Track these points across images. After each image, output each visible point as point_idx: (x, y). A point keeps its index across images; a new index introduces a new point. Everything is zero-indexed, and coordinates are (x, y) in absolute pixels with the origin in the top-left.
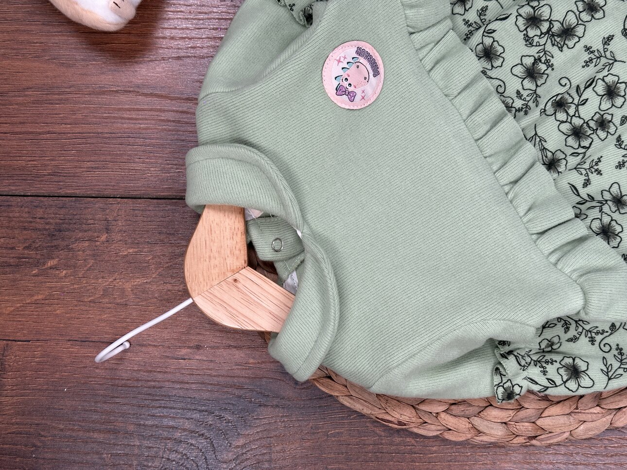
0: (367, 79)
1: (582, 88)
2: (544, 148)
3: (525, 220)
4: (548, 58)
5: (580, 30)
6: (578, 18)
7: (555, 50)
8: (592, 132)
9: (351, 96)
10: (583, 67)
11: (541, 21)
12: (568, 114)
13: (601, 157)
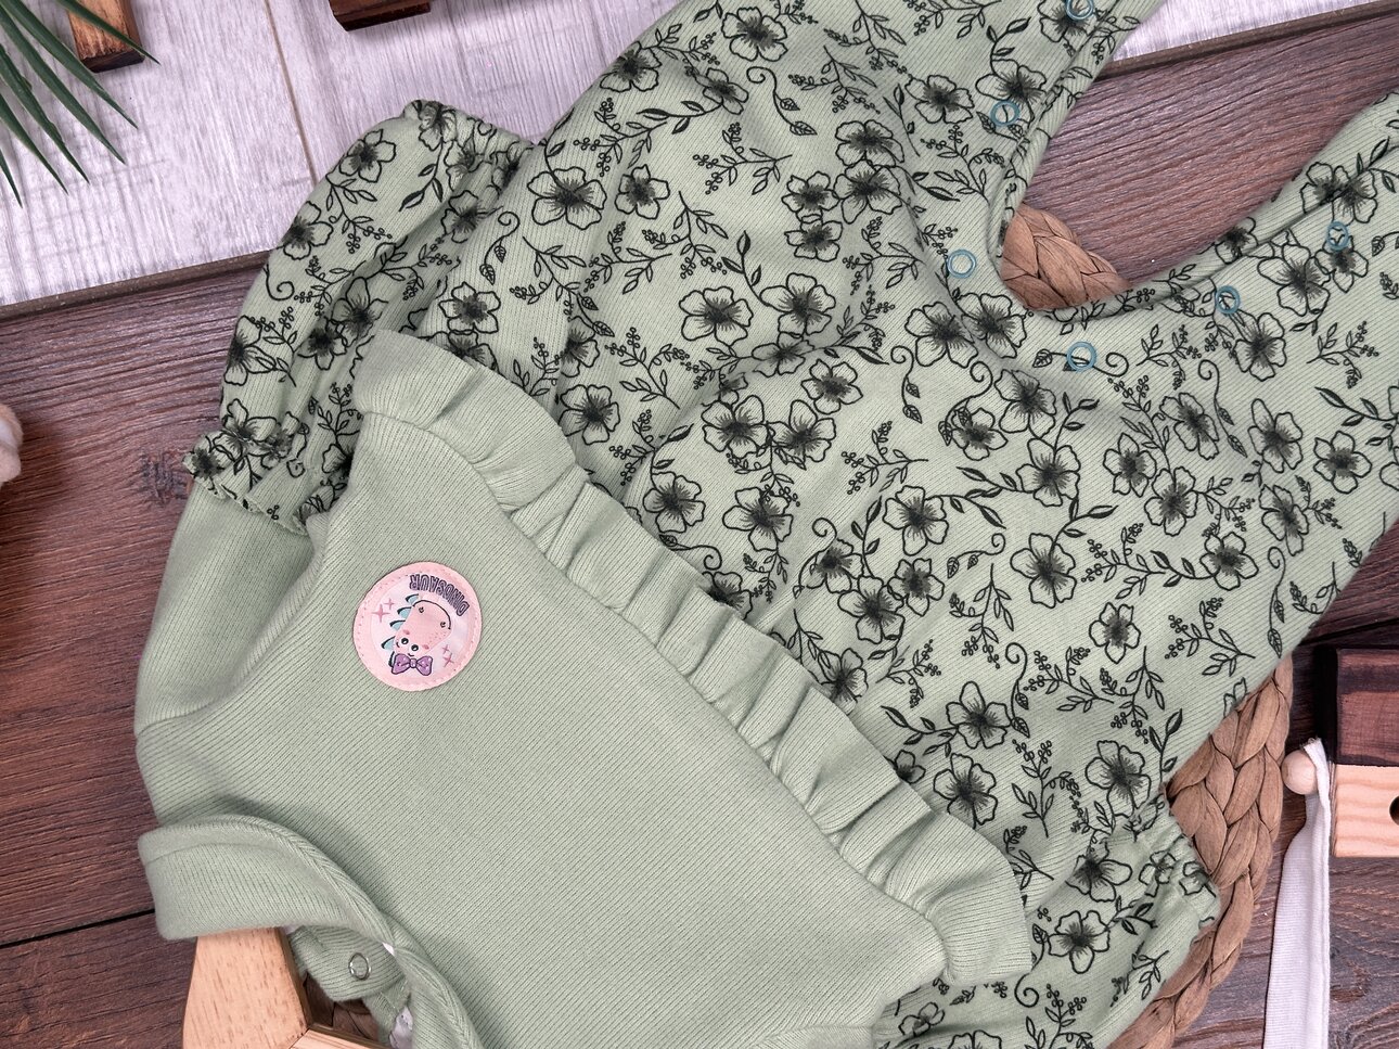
0: (447, 625)
1: (863, 525)
2: (821, 651)
3: (811, 809)
4: (784, 485)
5: (825, 429)
6: (815, 410)
7: (791, 470)
8: (900, 603)
9: (424, 666)
10: (850, 492)
11: (750, 427)
12: (849, 576)
13: (931, 641)
